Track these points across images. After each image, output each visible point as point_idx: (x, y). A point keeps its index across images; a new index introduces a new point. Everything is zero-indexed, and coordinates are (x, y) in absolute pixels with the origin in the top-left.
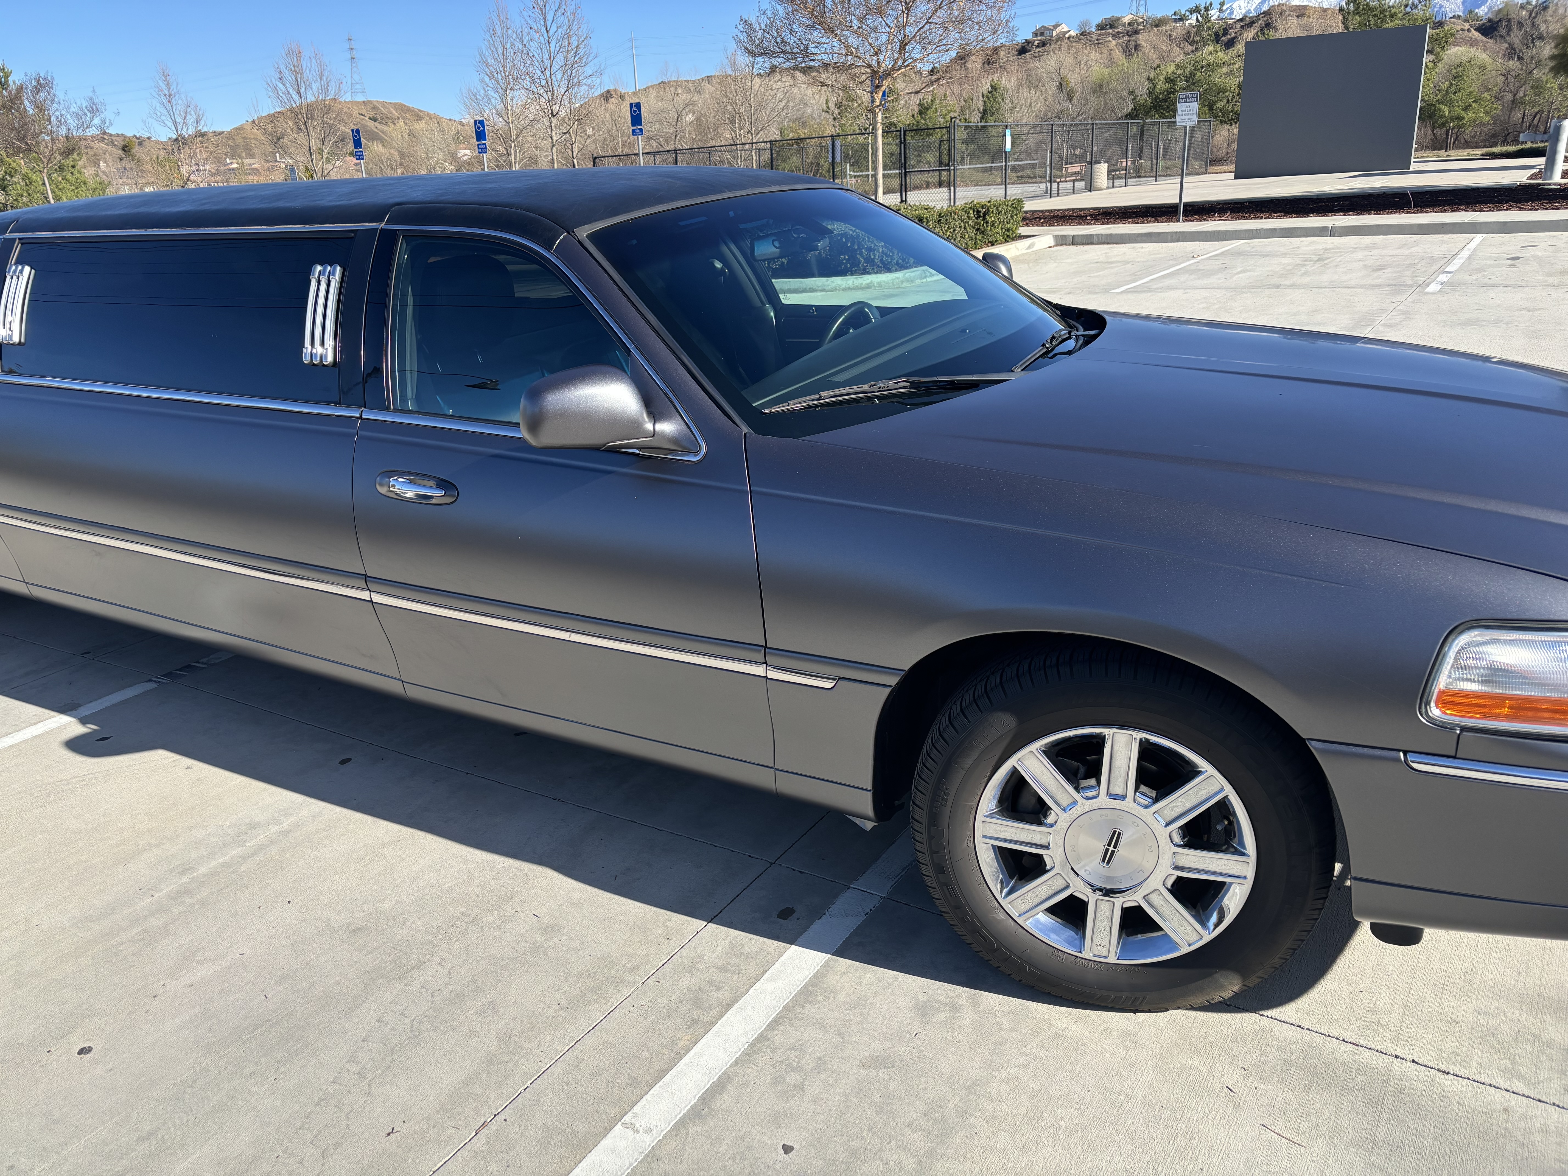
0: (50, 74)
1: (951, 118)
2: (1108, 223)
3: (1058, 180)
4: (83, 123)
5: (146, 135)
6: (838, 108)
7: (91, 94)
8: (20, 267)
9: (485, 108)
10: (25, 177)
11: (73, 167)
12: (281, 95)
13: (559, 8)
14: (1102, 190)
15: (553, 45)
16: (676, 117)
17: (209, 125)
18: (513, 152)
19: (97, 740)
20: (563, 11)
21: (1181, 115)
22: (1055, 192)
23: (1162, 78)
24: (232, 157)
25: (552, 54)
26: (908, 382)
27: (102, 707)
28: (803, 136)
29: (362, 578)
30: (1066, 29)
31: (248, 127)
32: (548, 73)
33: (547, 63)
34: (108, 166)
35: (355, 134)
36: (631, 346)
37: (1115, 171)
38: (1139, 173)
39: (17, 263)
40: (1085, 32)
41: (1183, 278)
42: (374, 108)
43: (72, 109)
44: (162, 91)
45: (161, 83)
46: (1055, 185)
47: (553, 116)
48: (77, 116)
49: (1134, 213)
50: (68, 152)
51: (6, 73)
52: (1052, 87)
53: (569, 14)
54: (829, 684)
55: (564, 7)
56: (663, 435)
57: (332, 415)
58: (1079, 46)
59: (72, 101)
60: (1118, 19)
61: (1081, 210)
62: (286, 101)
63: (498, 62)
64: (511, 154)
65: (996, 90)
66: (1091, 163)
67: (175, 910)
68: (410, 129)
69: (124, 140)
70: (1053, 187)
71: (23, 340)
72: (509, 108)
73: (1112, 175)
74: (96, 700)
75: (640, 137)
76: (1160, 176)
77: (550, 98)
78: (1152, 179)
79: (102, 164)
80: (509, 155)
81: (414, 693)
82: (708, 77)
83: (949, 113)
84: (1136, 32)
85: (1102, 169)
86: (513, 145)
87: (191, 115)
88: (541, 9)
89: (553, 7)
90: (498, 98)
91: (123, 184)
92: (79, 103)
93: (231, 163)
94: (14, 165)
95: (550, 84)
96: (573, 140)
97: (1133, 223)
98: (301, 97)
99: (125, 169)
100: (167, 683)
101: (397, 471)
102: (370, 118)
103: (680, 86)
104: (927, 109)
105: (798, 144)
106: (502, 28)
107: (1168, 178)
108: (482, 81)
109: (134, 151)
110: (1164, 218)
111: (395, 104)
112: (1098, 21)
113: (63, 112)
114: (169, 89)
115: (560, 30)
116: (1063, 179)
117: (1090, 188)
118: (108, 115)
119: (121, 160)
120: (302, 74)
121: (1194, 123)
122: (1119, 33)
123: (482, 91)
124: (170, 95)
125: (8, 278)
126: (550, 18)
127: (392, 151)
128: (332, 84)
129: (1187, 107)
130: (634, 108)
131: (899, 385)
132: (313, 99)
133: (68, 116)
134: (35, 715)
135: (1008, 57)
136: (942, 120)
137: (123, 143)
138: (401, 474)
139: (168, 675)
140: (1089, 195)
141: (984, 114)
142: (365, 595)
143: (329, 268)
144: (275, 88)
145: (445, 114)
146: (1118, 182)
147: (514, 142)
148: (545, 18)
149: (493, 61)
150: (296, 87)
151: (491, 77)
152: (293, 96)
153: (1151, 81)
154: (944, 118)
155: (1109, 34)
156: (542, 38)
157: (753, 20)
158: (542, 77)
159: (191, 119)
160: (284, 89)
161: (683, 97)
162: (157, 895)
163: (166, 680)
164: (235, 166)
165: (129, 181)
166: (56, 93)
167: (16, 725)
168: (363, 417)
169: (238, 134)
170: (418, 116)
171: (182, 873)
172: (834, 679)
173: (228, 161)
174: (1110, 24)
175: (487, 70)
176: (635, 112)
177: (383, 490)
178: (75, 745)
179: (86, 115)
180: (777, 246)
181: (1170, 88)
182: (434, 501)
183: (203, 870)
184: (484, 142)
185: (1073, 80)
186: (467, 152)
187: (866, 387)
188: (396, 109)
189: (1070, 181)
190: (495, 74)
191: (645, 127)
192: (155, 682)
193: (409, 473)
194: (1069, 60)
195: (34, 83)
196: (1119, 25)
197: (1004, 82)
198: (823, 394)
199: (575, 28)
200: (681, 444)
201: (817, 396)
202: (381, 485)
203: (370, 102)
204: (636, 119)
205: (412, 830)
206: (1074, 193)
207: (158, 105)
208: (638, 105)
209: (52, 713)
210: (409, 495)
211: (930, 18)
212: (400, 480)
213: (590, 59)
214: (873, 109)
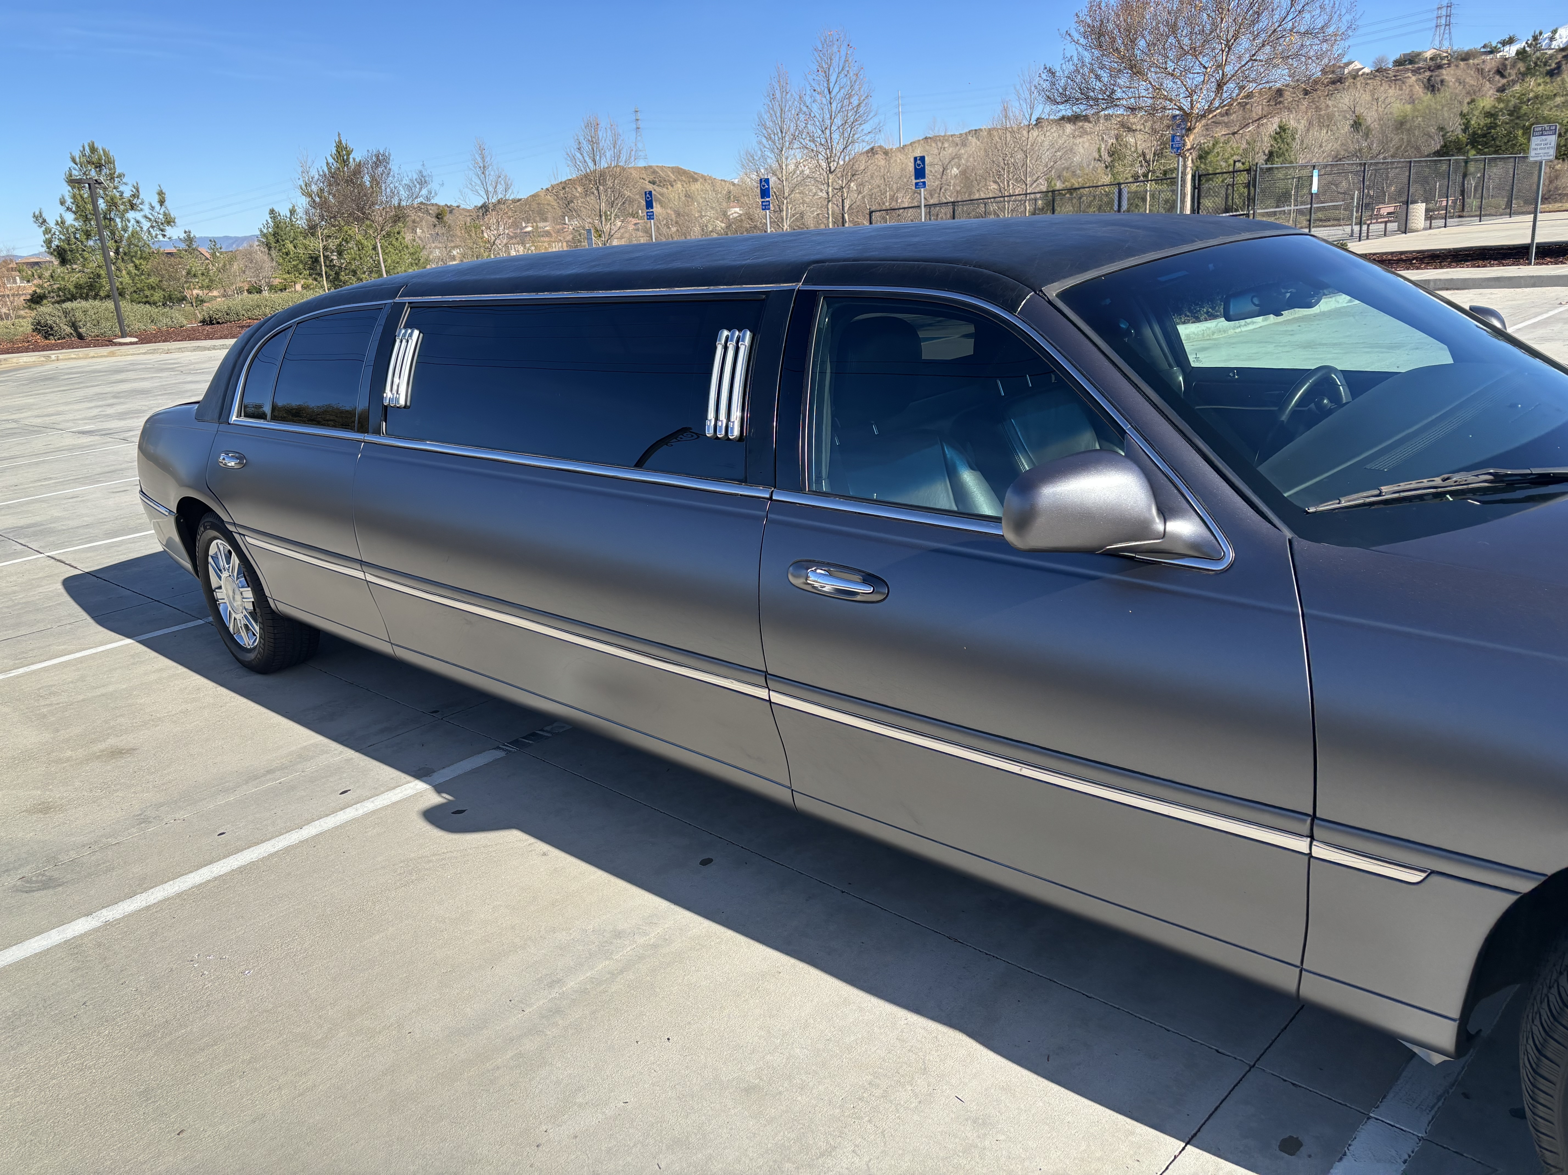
0: (387, 150)
1: (1235, 162)
2: (1442, 267)
3: (1369, 222)
4: (413, 193)
5: (455, 204)
6: (1111, 156)
7: (420, 168)
8: (409, 331)
9: (761, 167)
10: (358, 243)
11: (398, 233)
12: (579, 163)
13: (843, 69)
14: (1417, 231)
15: (834, 105)
16: (941, 170)
17: (516, 193)
18: (785, 209)
19: (453, 813)
20: (846, 73)
21: (1535, 149)
22: (1364, 234)
23: (1476, 113)
24: (528, 221)
25: (833, 114)
26: (1490, 474)
27: (455, 775)
28: (1077, 186)
29: (761, 675)
30: (1359, 66)
31: (542, 195)
32: (828, 132)
33: (828, 122)
34: (423, 232)
35: (648, 195)
36: (1126, 426)
37: (1433, 211)
38: (1462, 212)
39: (405, 327)
40: (1381, 68)
41: (1557, 327)
42: (654, 172)
43: (404, 182)
44: (477, 163)
45: (477, 156)
46: (1365, 228)
47: (831, 172)
48: (408, 188)
49: (1467, 255)
50: (396, 219)
51: (348, 151)
52: (1345, 128)
53: (851, 75)
54: (1414, 877)
55: (847, 69)
56: (1176, 538)
57: (737, 495)
58: (1377, 82)
59: (405, 174)
60: (1419, 54)
61: (1402, 253)
62: (582, 169)
63: (776, 124)
64: (783, 210)
65: (1284, 130)
66: (1407, 203)
67: (549, 1033)
68: (686, 191)
69: (438, 209)
70: (1363, 229)
71: (408, 404)
72: (784, 167)
73: (1429, 217)
74: (449, 766)
75: (922, 190)
76: (1485, 215)
77: (829, 155)
78: (1476, 218)
79: (418, 230)
80: (781, 211)
81: (803, 803)
82: (976, 130)
83: (1232, 156)
84: (1440, 67)
85: (1419, 210)
86: (785, 202)
87: (501, 184)
88: (825, 72)
89: (837, 69)
90: (774, 158)
91: (436, 247)
92: (410, 177)
93: (526, 227)
94: (350, 232)
95: (829, 141)
96: (845, 195)
97: (1472, 267)
98: (595, 165)
99: (437, 234)
100: (515, 752)
101: (814, 561)
102: (650, 182)
103: (947, 140)
104: (1207, 153)
105: (1071, 194)
106: (782, 93)
107: (1494, 217)
108: (760, 143)
109: (445, 219)
110: (1511, 261)
111: (672, 168)
112: (1396, 56)
113: (397, 185)
114: (484, 161)
115: (842, 91)
116: (1373, 221)
117: (1405, 229)
118: (434, 186)
119: (435, 226)
120: (598, 144)
121: (1551, 157)
122: (1419, 68)
123: (759, 152)
124: (484, 167)
125: (398, 341)
126: (833, 79)
127: (669, 211)
128: (624, 152)
129: (1543, 140)
130: (918, 162)
131: (1478, 479)
132: (606, 166)
133: (401, 188)
134: (392, 778)
135: (1293, 97)
136: (1223, 164)
137: (437, 212)
138: (820, 564)
139: (515, 743)
140: (1406, 237)
141: (1271, 156)
142: (763, 693)
143: (737, 333)
144: (574, 158)
145: (718, 175)
146: (1435, 223)
147: (786, 198)
148: (828, 81)
149: (771, 123)
150: (591, 155)
151: (769, 138)
152: (589, 164)
153: (1464, 116)
154: (1226, 162)
155: (1408, 69)
156: (824, 99)
157: (1057, 68)
158: (822, 136)
159: (500, 188)
160: (581, 158)
161: (950, 150)
162: (527, 1011)
163: (513, 749)
164: (529, 229)
165: (440, 245)
166: (392, 168)
167: (376, 789)
168: (774, 498)
169: (534, 200)
170: (693, 178)
171: (551, 985)
172: (1424, 871)
173: (524, 225)
174: (1410, 60)
175: (765, 132)
176: (919, 165)
177: (798, 582)
178: (432, 816)
179: (415, 186)
180: (1257, 303)
181: (1491, 123)
182: (858, 598)
183: (572, 983)
184: (767, 199)
185: (1370, 117)
186: (737, 210)
187: (1438, 481)
188: (673, 172)
189: (1381, 222)
190: (772, 136)
191: (929, 179)
192: (503, 749)
193: (829, 565)
194: (1367, 97)
195: (374, 159)
196: (1420, 60)
197: (1292, 123)
198: (1384, 489)
199: (856, 87)
200: (1199, 550)
201: (1377, 492)
202: (796, 576)
203: (651, 167)
204: (920, 172)
205: (793, 961)
206: (1385, 235)
207: (474, 176)
208: (922, 159)
209: (409, 778)
210: (827, 589)
211: (1254, 55)
212: (819, 571)
213: (869, 118)
214: (1183, 153)
